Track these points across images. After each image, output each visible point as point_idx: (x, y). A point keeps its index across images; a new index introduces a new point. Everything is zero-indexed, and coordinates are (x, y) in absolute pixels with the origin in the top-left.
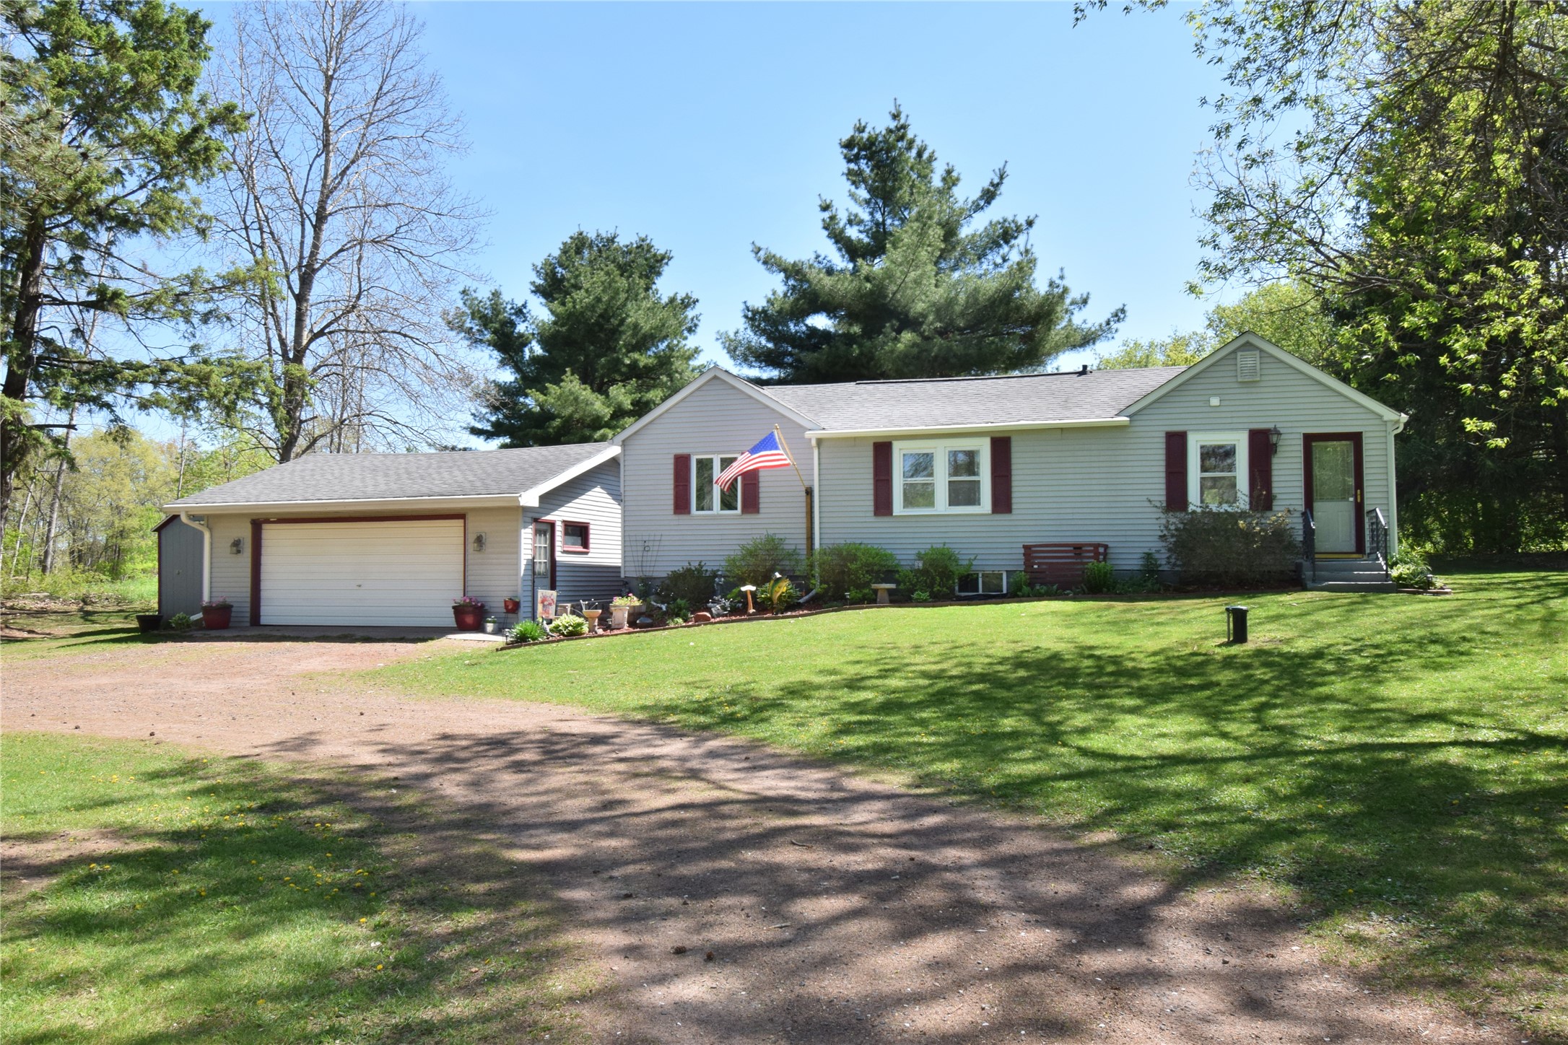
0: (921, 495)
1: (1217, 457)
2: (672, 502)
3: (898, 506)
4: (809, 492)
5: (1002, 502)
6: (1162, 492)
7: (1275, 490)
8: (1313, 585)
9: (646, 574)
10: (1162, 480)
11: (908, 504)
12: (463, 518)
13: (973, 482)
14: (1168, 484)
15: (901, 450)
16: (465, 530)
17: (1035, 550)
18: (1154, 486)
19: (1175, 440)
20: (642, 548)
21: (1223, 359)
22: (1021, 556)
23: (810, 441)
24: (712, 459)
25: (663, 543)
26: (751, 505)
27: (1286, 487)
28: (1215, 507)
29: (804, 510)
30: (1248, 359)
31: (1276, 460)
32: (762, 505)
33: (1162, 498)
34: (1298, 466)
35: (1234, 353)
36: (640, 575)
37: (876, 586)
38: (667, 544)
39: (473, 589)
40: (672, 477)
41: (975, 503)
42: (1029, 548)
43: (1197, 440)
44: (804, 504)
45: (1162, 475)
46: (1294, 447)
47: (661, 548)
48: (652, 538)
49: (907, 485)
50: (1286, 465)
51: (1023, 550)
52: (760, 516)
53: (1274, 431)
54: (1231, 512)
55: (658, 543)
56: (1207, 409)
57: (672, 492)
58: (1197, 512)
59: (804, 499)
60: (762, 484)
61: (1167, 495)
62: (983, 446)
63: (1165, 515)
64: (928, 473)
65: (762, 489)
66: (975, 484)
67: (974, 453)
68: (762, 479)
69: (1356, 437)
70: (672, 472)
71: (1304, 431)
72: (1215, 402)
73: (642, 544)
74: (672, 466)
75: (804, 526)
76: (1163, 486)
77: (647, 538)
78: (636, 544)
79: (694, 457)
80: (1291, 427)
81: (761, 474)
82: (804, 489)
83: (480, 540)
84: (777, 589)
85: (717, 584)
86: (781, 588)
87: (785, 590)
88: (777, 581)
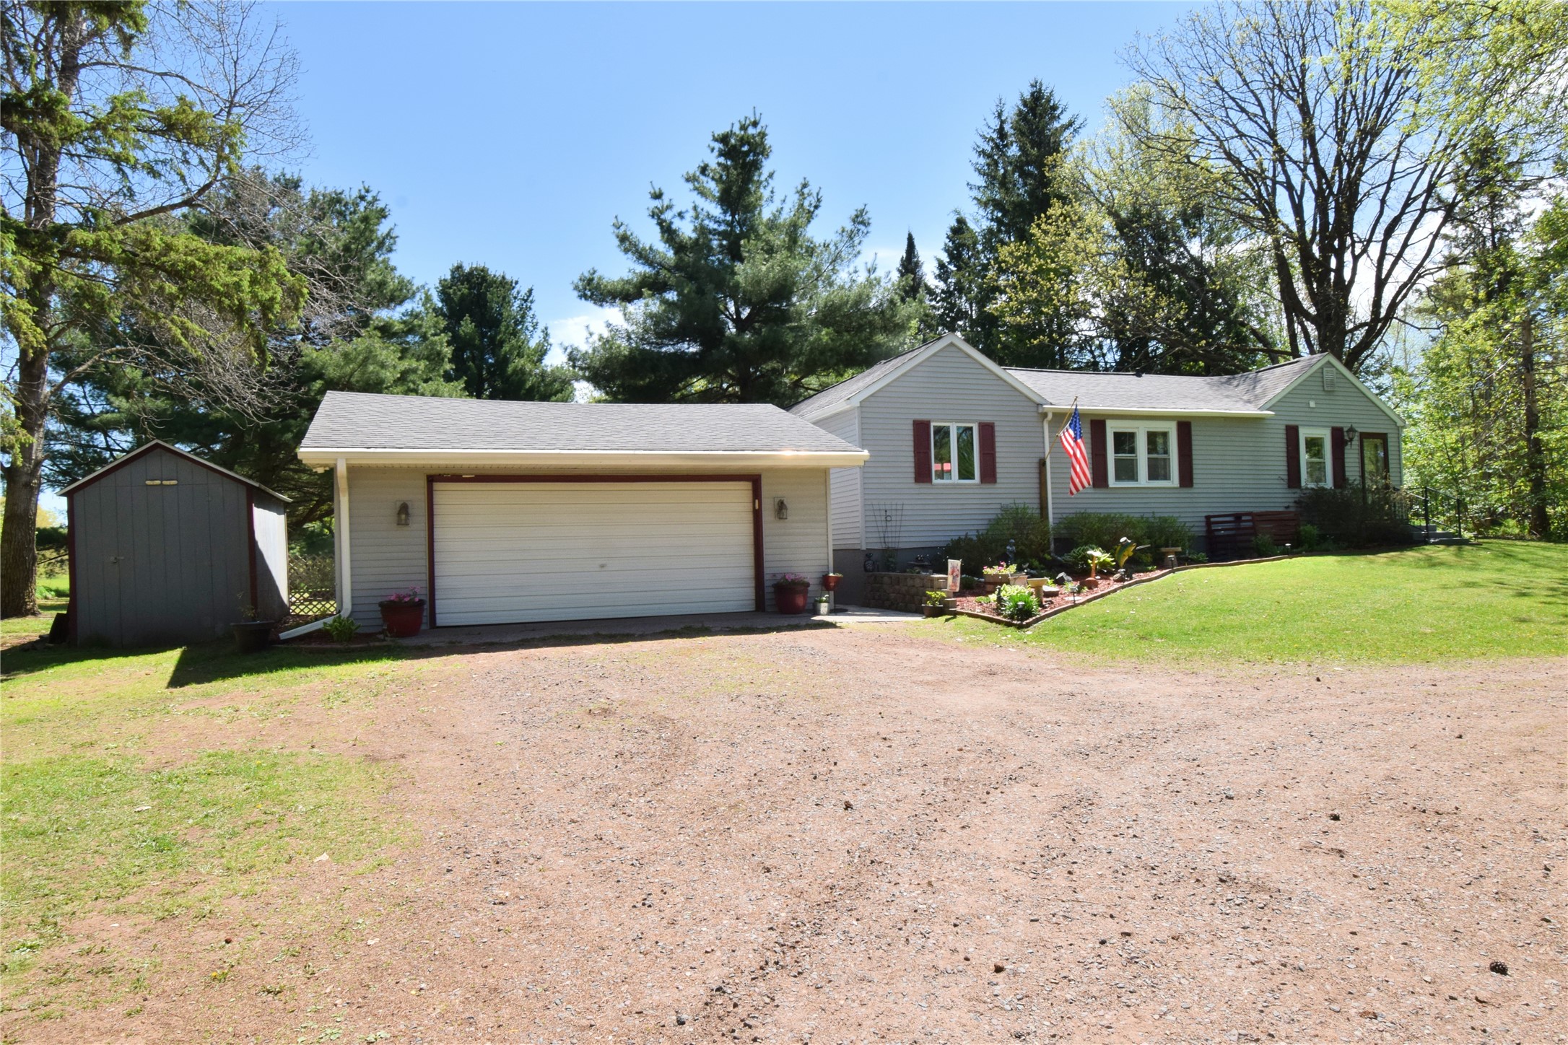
0: (1127, 471)
1: (1313, 444)
2: (912, 470)
3: (1112, 482)
4: (1042, 464)
5: (1187, 478)
6: (1286, 473)
7: (1347, 474)
8: (1432, 540)
9: (890, 545)
10: (1285, 463)
11: (1118, 478)
12: (754, 480)
13: (1165, 459)
14: (1288, 466)
15: (1112, 428)
16: (757, 494)
17: (1212, 520)
18: (1281, 468)
19: (1292, 432)
20: (883, 518)
21: (1315, 372)
22: (1204, 524)
23: (1045, 415)
24: (948, 427)
25: (904, 513)
26: (989, 475)
27: (1352, 471)
28: (1312, 485)
29: (1037, 481)
30: (1329, 374)
31: (1346, 451)
32: (998, 475)
33: (1286, 477)
34: (1357, 456)
35: (1322, 368)
36: (884, 546)
37: (1164, 550)
38: (910, 513)
39: (772, 565)
40: (911, 443)
41: (1166, 477)
42: (1208, 518)
43: (1304, 433)
44: (1037, 475)
45: (1285, 459)
46: (1356, 442)
47: (904, 518)
48: (894, 507)
49: (1117, 461)
50: (1351, 454)
51: (1204, 519)
52: (997, 486)
53: (1345, 429)
54: (1323, 489)
55: (899, 513)
56: (1307, 410)
57: (912, 459)
58: (1307, 489)
59: (1037, 471)
60: (997, 455)
61: (1289, 475)
62: (1172, 429)
63: (1288, 491)
64: (1132, 450)
65: (998, 460)
66: (1166, 462)
67: (1165, 435)
68: (997, 450)
69: (1383, 437)
70: (911, 438)
71: (1360, 430)
72: (1312, 404)
73: (883, 513)
74: (911, 433)
75: (1038, 496)
76: (1286, 468)
77: (888, 508)
78: (877, 513)
79: (933, 424)
80: (1354, 425)
81: (997, 444)
82: (1037, 460)
83: (781, 507)
84: (1126, 553)
85: (1011, 552)
86: (1129, 552)
87: (1131, 554)
88: (1125, 545)
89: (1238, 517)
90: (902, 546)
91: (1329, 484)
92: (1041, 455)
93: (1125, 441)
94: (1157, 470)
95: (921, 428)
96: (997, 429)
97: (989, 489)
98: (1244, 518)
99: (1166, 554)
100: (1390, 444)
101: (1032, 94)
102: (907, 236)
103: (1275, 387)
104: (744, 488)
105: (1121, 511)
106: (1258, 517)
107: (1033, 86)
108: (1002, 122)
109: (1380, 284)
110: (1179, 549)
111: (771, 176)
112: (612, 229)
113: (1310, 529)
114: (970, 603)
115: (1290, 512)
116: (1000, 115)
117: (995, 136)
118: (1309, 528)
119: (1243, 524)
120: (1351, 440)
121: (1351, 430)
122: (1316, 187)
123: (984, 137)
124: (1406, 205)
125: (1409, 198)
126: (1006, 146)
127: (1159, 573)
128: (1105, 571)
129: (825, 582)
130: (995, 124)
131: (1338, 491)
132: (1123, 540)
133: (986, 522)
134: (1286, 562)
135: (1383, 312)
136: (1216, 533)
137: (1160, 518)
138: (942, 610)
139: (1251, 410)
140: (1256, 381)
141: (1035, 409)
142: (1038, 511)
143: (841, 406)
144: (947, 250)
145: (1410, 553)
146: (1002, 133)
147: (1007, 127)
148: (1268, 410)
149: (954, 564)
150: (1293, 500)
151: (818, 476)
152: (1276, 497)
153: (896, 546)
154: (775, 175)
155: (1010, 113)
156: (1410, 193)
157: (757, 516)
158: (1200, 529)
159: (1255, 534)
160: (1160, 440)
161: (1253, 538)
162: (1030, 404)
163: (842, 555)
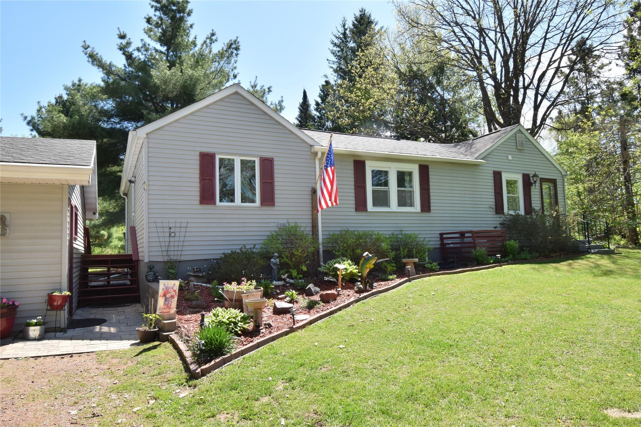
0: (381, 199)
2: (198, 193)
4: (314, 192)
5: (426, 206)
6: (494, 204)
7: (533, 205)
8: (593, 251)
9: (172, 258)
10: (494, 197)
11: (375, 204)
13: (410, 192)
14: (495, 199)
15: (370, 167)
17: (444, 236)
18: (491, 200)
19: (497, 176)
20: (168, 234)
21: (511, 136)
22: (439, 239)
23: (316, 154)
24: (233, 160)
25: (188, 230)
26: (268, 199)
27: (536, 204)
28: (512, 212)
29: (310, 205)
30: (520, 138)
31: (532, 190)
32: (276, 200)
33: (494, 207)
34: (538, 193)
35: (515, 134)
36: (166, 259)
37: (404, 260)
38: (194, 230)
40: (198, 171)
41: (411, 205)
42: (441, 234)
43: (505, 177)
44: (310, 201)
45: (493, 194)
46: (538, 184)
47: (187, 234)
48: (178, 225)
49: (374, 192)
50: (535, 191)
51: (439, 236)
52: (275, 208)
53: (531, 175)
54: (518, 215)
55: (183, 230)
56: (507, 161)
57: (198, 185)
58: (508, 214)
59: (310, 197)
60: (276, 184)
61: (496, 205)
62: (415, 169)
63: (496, 216)
64: (386, 184)
65: (276, 188)
66: (411, 193)
67: (410, 174)
68: (276, 179)
69: (554, 182)
70: (198, 167)
71: (540, 176)
72: (510, 157)
73: (167, 230)
74: (198, 162)
75: (310, 217)
76: (494, 200)
77: (171, 225)
78: (160, 230)
79: (218, 157)
80: (537, 173)
81: (276, 175)
82: (310, 189)
84: (368, 266)
85: (274, 264)
86: (370, 265)
87: (372, 266)
88: (368, 259)
89: (462, 234)
90: (183, 258)
91: (522, 212)
92: (313, 185)
93: (381, 177)
94: (404, 199)
95: (207, 159)
96: (275, 163)
97: (268, 210)
98: (466, 235)
99: (405, 264)
100: (558, 186)
101: (360, 15)
102: (303, 91)
103: (486, 145)
105: (373, 229)
106: (476, 235)
107: (361, 11)
108: (345, 30)
109: (536, 107)
110: (416, 260)
111: (191, 26)
112: (82, 49)
113: (513, 244)
115: (498, 231)
116: (344, 26)
117: (341, 36)
118: (512, 242)
119: (466, 240)
120: (535, 182)
121: (535, 175)
122: (503, 54)
123: (337, 37)
124: (549, 65)
125: (550, 61)
126: (347, 41)
127: (399, 281)
129: (50, 300)
130: (341, 30)
131: (528, 216)
132: (365, 254)
133: (265, 238)
135: (538, 123)
136: (447, 246)
137: (405, 234)
138: (157, 334)
139: (469, 159)
140: (471, 145)
141: (308, 149)
142: (310, 229)
144: (320, 96)
145: (579, 261)
146: (344, 34)
147: (347, 32)
148: (481, 159)
150: (499, 222)
151: (54, 192)
152: (488, 220)
153: (178, 258)
154: (194, 26)
155: (349, 25)
156: (551, 59)
158: (435, 243)
159: (475, 248)
160: (407, 178)
161: (473, 251)
162: (305, 145)
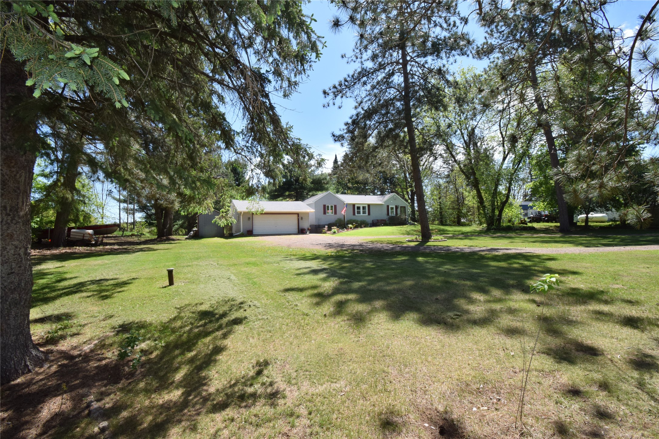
0: (359, 213)
1: (392, 208)
3: (355, 215)
5: (369, 214)
8: (409, 224)
11: (357, 214)
12: (298, 214)
13: (365, 211)
15: (356, 206)
16: (298, 216)
18: (386, 212)
19: (388, 206)
20: (318, 220)
21: (392, 196)
23: (344, 204)
24: (329, 206)
26: (336, 213)
27: (398, 213)
30: (395, 197)
31: (397, 210)
33: (387, 214)
34: (400, 210)
36: (317, 224)
38: (323, 219)
39: (300, 227)
40: (323, 208)
41: (366, 214)
42: (373, 220)
43: (390, 207)
46: (400, 208)
47: (321, 220)
48: (320, 218)
49: (357, 211)
52: (337, 215)
54: (393, 216)
56: (391, 203)
57: (323, 211)
58: (391, 216)
62: (367, 206)
63: (387, 216)
64: (360, 210)
65: (337, 211)
68: (337, 209)
69: (405, 207)
75: (343, 217)
79: (326, 205)
83: (302, 218)
85: (336, 225)
87: (356, 226)
89: (378, 220)
90: (319, 224)
93: (359, 208)
94: (364, 213)
95: (324, 206)
96: (337, 206)
97: (335, 215)
99: (362, 226)
104: (297, 215)
105: (356, 218)
106: (381, 219)
113: (388, 222)
114: (329, 232)
121: (399, 206)
127: (360, 228)
128: (351, 228)
129: (308, 229)
131: (395, 217)
132: (355, 223)
133: (335, 221)
134: (382, 227)
137: (364, 220)
138: (325, 233)
139: (381, 202)
142: (343, 219)
143: (312, 202)
148: (384, 202)
149: (326, 226)
150: (387, 218)
151: (307, 214)
152: (385, 217)
157: (298, 219)
158: (371, 222)
160: (365, 208)
162: (343, 202)
163: (311, 226)
